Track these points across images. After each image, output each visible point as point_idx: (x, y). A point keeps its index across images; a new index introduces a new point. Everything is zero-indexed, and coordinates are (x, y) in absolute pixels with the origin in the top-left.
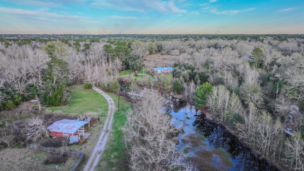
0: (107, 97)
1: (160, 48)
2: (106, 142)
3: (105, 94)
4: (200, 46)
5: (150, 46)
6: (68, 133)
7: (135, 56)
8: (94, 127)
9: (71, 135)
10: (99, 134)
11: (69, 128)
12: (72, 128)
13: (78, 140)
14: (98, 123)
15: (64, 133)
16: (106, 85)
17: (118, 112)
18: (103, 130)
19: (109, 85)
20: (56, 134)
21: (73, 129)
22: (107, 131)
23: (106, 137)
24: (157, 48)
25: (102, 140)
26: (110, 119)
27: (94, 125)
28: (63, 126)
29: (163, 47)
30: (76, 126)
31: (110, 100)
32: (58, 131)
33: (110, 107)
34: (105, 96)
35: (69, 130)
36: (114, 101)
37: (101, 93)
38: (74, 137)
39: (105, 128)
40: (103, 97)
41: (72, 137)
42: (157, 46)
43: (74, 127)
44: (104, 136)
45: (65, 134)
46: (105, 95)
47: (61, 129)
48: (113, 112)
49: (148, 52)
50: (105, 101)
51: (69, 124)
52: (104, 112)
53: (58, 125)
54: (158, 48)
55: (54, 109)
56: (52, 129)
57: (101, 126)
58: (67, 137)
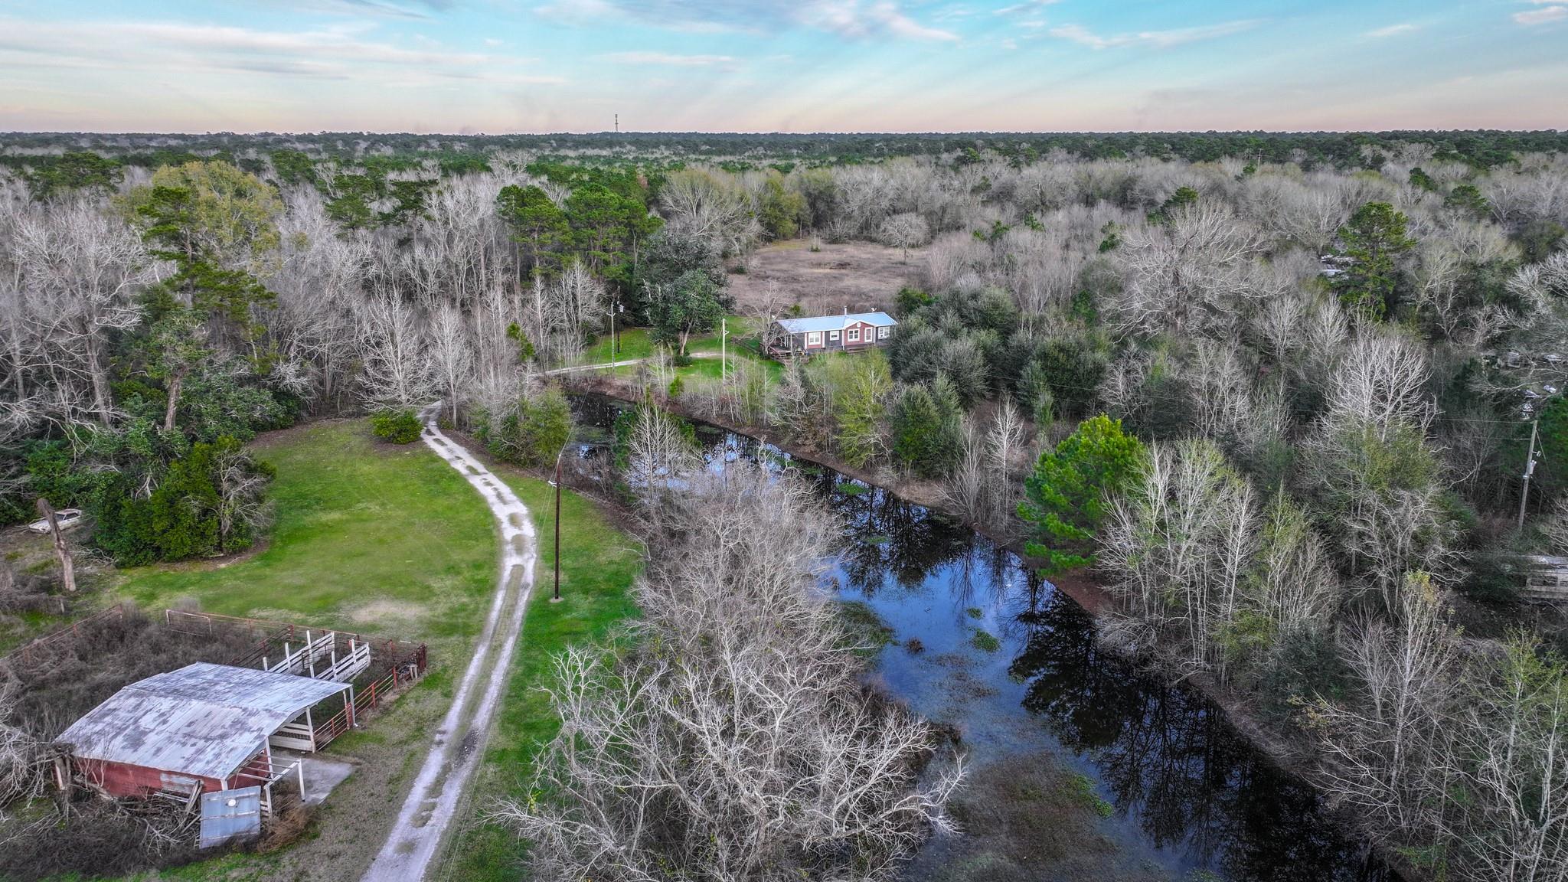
0: (499, 496)
1: (821, 206)
2: (444, 833)
3: (491, 477)
4: (1042, 193)
5: (769, 195)
6: (196, 769)
7: (677, 251)
8: (386, 711)
9: (209, 784)
10: (413, 765)
11: (205, 732)
12: (222, 737)
13: (257, 819)
14: (417, 680)
15: (169, 773)
16: (496, 427)
17: (553, 600)
18: (438, 737)
19: (514, 424)
20: (116, 776)
21: (228, 742)
22: (465, 743)
23: (452, 793)
24: (805, 205)
25: (421, 821)
26: (495, 650)
27: (389, 697)
28: (171, 720)
29: (838, 198)
30: (252, 721)
31: (514, 520)
32: (129, 758)
33: (510, 561)
34: (487, 492)
35: (201, 751)
36: (538, 520)
37: (464, 471)
38: (232, 803)
39: (452, 721)
40: (475, 499)
41: (215, 797)
42: (809, 195)
43: (239, 726)
44: (436, 789)
45: (175, 779)
46: (489, 485)
47: (151, 739)
48: (525, 598)
49: (755, 227)
50: (486, 527)
51: (209, 707)
52: (465, 600)
53: (139, 713)
54: (812, 205)
55: (165, 578)
56: (89, 742)
57: (432, 702)
58: (184, 800)
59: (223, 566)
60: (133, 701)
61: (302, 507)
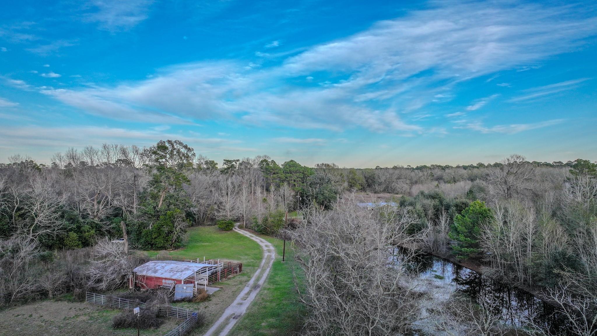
0: (261, 241)
1: (370, 181)
2: (252, 302)
3: (258, 238)
5: (351, 176)
6: (174, 278)
7: (320, 180)
8: (230, 279)
9: (178, 282)
10: (240, 290)
11: (176, 270)
12: (182, 271)
13: (192, 294)
14: (239, 273)
15: (166, 279)
16: (260, 222)
17: (282, 262)
18: (247, 285)
19: (267, 220)
20: (148, 281)
21: (184, 272)
22: (255, 287)
23: (253, 295)
24: (364, 180)
25: (245, 299)
26: (263, 271)
27: (230, 276)
28: (165, 268)
29: (376, 177)
30: (190, 268)
31: (266, 246)
32: (153, 275)
33: (266, 254)
34: (257, 241)
35: (175, 274)
36: (276, 246)
37: (249, 237)
38: (185, 288)
39: (252, 282)
40: (253, 242)
41: (180, 286)
42: (365, 177)
43: (187, 269)
44: (248, 294)
45: (167, 281)
47: (160, 271)
48: (272, 261)
49: (346, 184)
50: (257, 247)
51: (177, 265)
52: (252, 260)
53: (155, 266)
54: (367, 181)
56: (141, 271)
57: (245, 278)
58: (169, 288)
59: (172, 252)
60: (153, 264)
61: (196, 242)
